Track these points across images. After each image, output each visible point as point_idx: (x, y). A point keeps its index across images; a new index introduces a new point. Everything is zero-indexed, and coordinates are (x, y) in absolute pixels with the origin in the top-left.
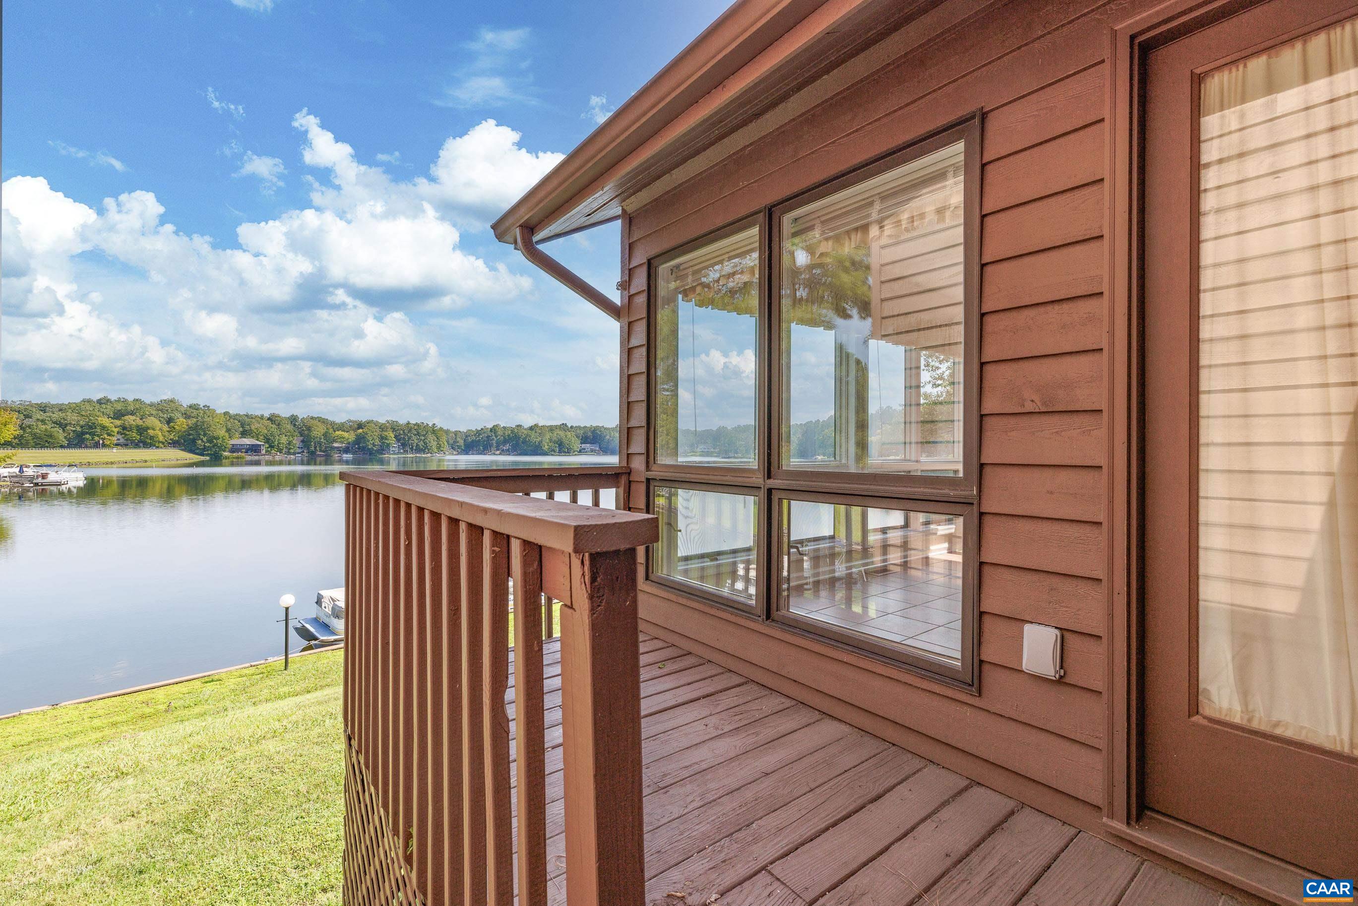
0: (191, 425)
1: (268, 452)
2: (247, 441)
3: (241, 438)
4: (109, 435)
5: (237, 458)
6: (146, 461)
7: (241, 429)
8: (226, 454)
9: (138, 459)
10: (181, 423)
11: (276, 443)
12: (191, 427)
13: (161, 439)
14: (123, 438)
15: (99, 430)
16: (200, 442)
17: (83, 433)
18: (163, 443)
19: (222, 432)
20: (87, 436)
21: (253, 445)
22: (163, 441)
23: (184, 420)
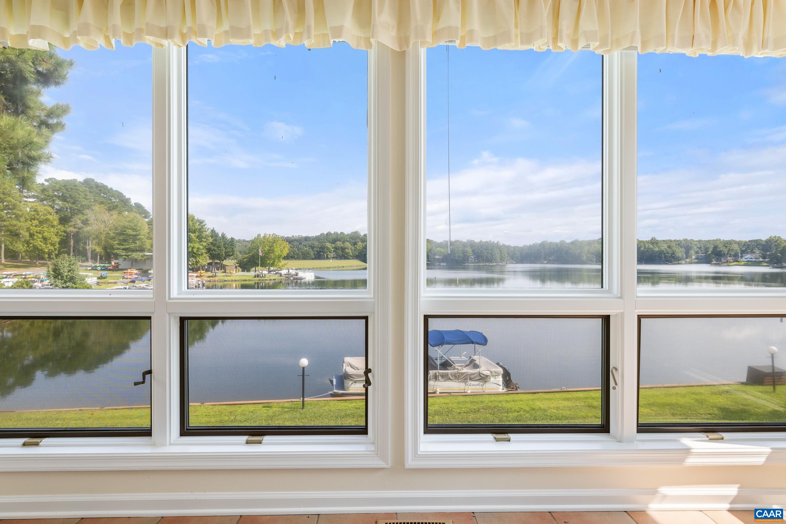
0: (364, 246)
4: (330, 252)
6: (343, 267)
9: (340, 266)
13: (351, 254)
14: (336, 254)
15: (326, 250)
17: (320, 252)
18: (352, 256)
20: (322, 253)
22: (352, 255)
23: (361, 244)
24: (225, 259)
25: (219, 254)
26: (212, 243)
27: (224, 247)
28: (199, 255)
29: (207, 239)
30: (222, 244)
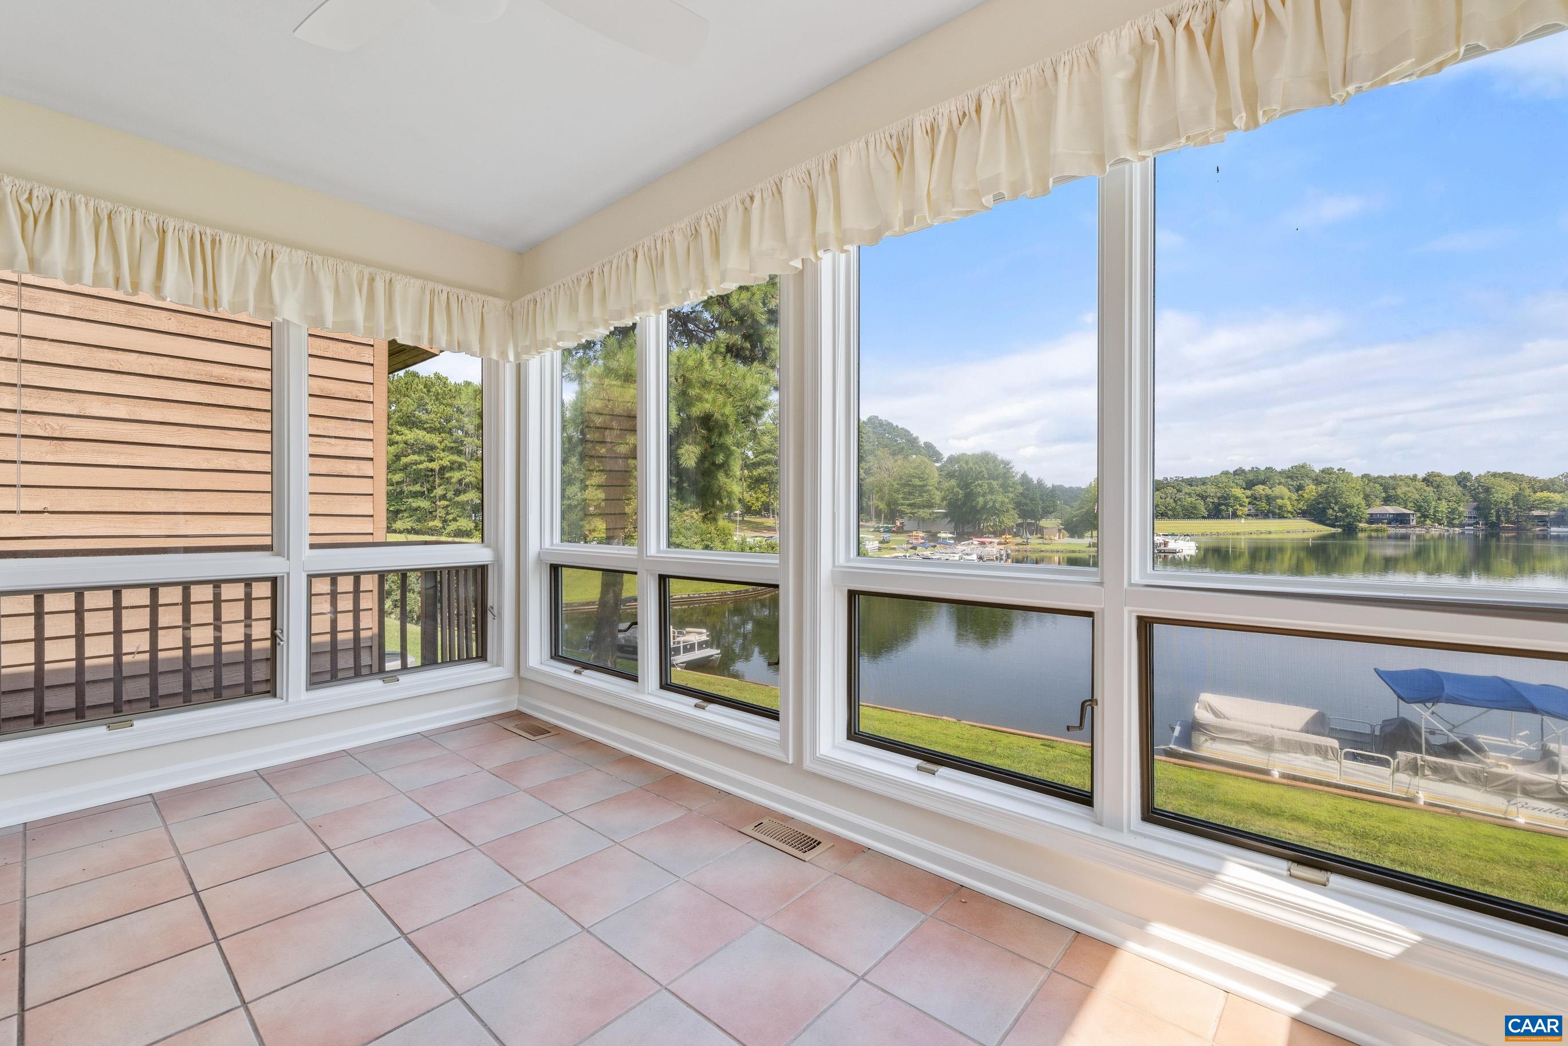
0: (1320, 492)
1: (1421, 523)
2: (1391, 510)
3: (1383, 505)
4: (1241, 505)
5: (1377, 530)
6: (1270, 533)
7: (1384, 495)
8: (1362, 525)
9: (1263, 530)
10: (1311, 490)
11: (1431, 511)
12: (1321, 495)
13: (1290, 508)
14: (1254, 508)
15: (1232, 501)
16: (1331, 511)
17: (1220, 504)
18: (1292, 513)
19: (1358, 500)
20: (1223, 507)
21: (1398, 515)
22: (1293, 510)
23: (1314, 487)
24: (1042, 517)
25: (1033, 511)
26: (1021, 493)
27: (1041, 499)
28: (1003, 511)
29: (1015, 489)
30: (1038, 495)
